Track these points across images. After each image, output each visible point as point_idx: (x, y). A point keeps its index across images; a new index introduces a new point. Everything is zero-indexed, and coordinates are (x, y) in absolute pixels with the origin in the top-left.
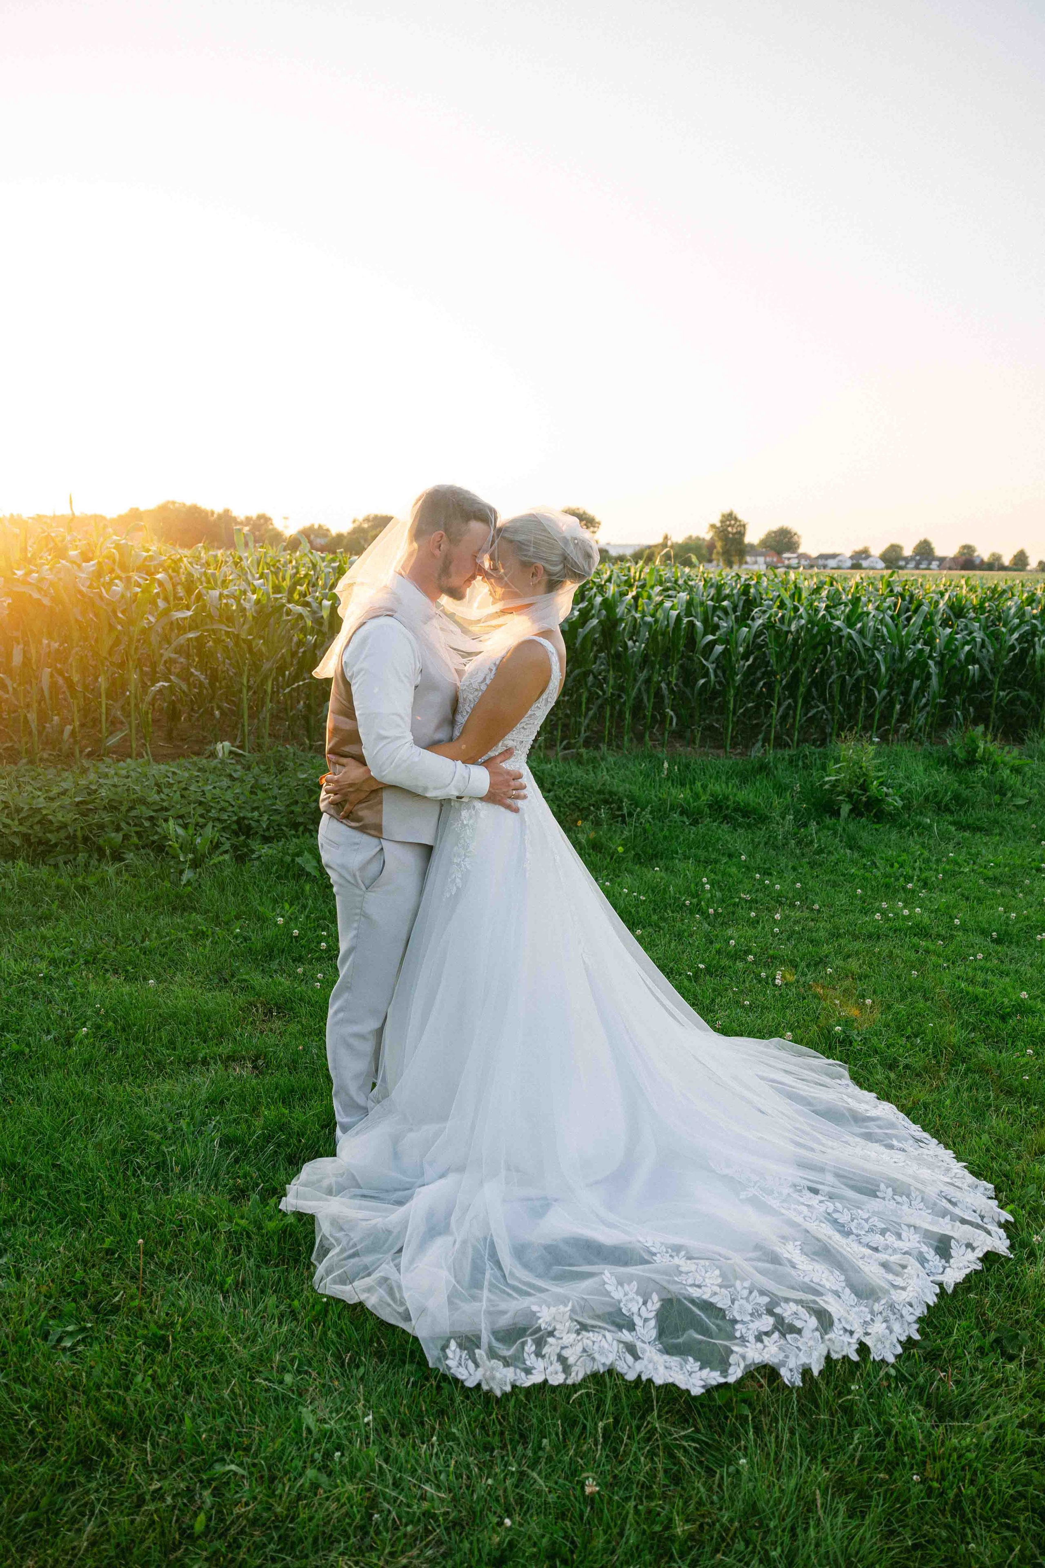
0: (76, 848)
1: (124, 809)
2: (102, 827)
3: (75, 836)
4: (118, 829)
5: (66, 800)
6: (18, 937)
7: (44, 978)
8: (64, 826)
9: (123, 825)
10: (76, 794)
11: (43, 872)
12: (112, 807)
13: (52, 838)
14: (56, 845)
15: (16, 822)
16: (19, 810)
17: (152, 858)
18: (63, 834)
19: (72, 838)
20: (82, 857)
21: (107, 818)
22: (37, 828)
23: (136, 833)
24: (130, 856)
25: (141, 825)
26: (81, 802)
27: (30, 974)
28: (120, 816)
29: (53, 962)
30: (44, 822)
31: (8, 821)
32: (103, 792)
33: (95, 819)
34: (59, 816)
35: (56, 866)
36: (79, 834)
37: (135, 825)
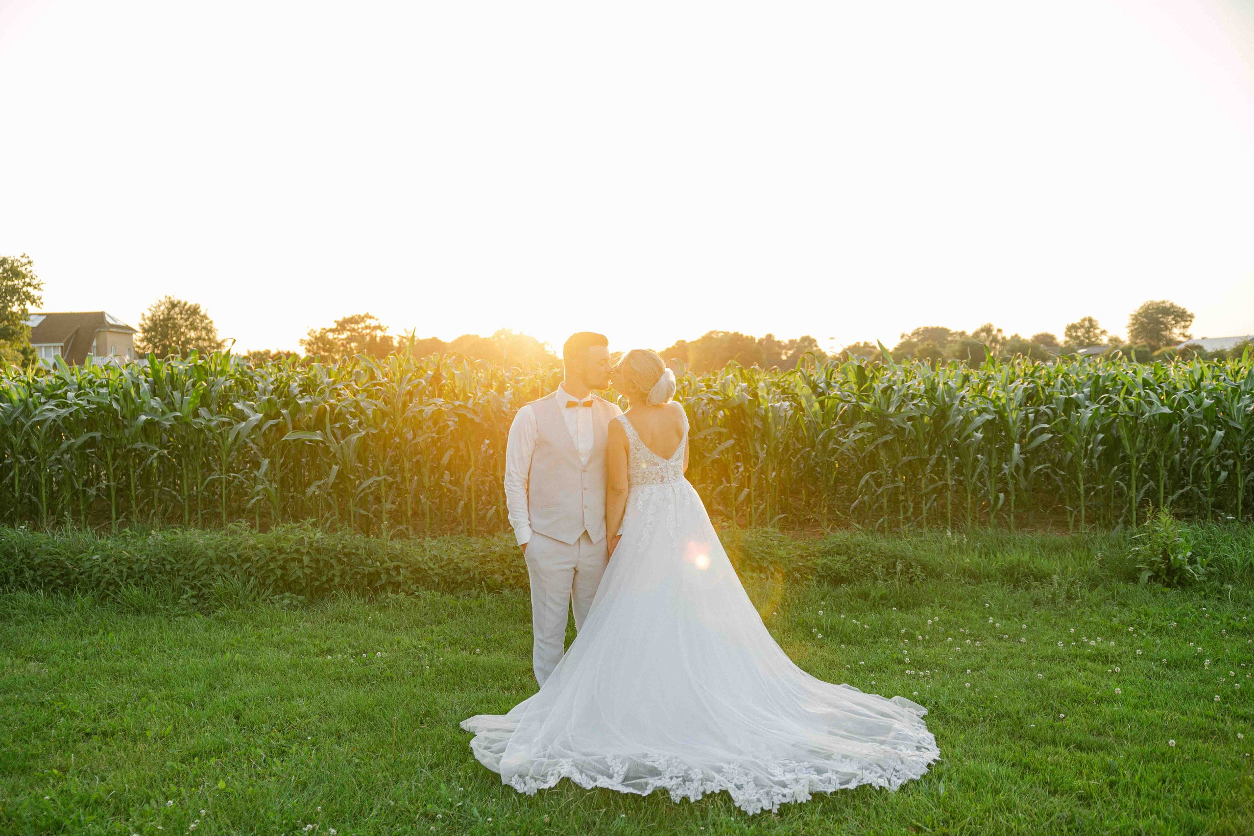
0: (474, 586)
1: (508, 560)
2: (493, 573)
3: (474, 577)
4: (504, 574)
5: (472, 554)
6: (418, 631)
7: (421, 648)
8: (467, 571)
9: (506, 571)
10: (481, 551)
11: (448, 598)
12: (502, 559)
13: (459, 579)
14: (462, 582)
15: (437, 565)
16: (442, 560)
17: (521, 594)
18: (467, 576)
19: (472, 579)
20: (474, 592)
21: (496, 566)
22: (451, 572)
23: (514, 577)
24: (506, 592)
25: (518, 572)
26: (484, 557)
27: (415, 647)
28: (505, 565)
29: (431, 642)
30: (457, 569)
31: (432, 565)
32: (497, 549)
33: (488, 567)
34: (466, 564)
35: (458, 597)
36: (477, 576)
37: (515, 572)
